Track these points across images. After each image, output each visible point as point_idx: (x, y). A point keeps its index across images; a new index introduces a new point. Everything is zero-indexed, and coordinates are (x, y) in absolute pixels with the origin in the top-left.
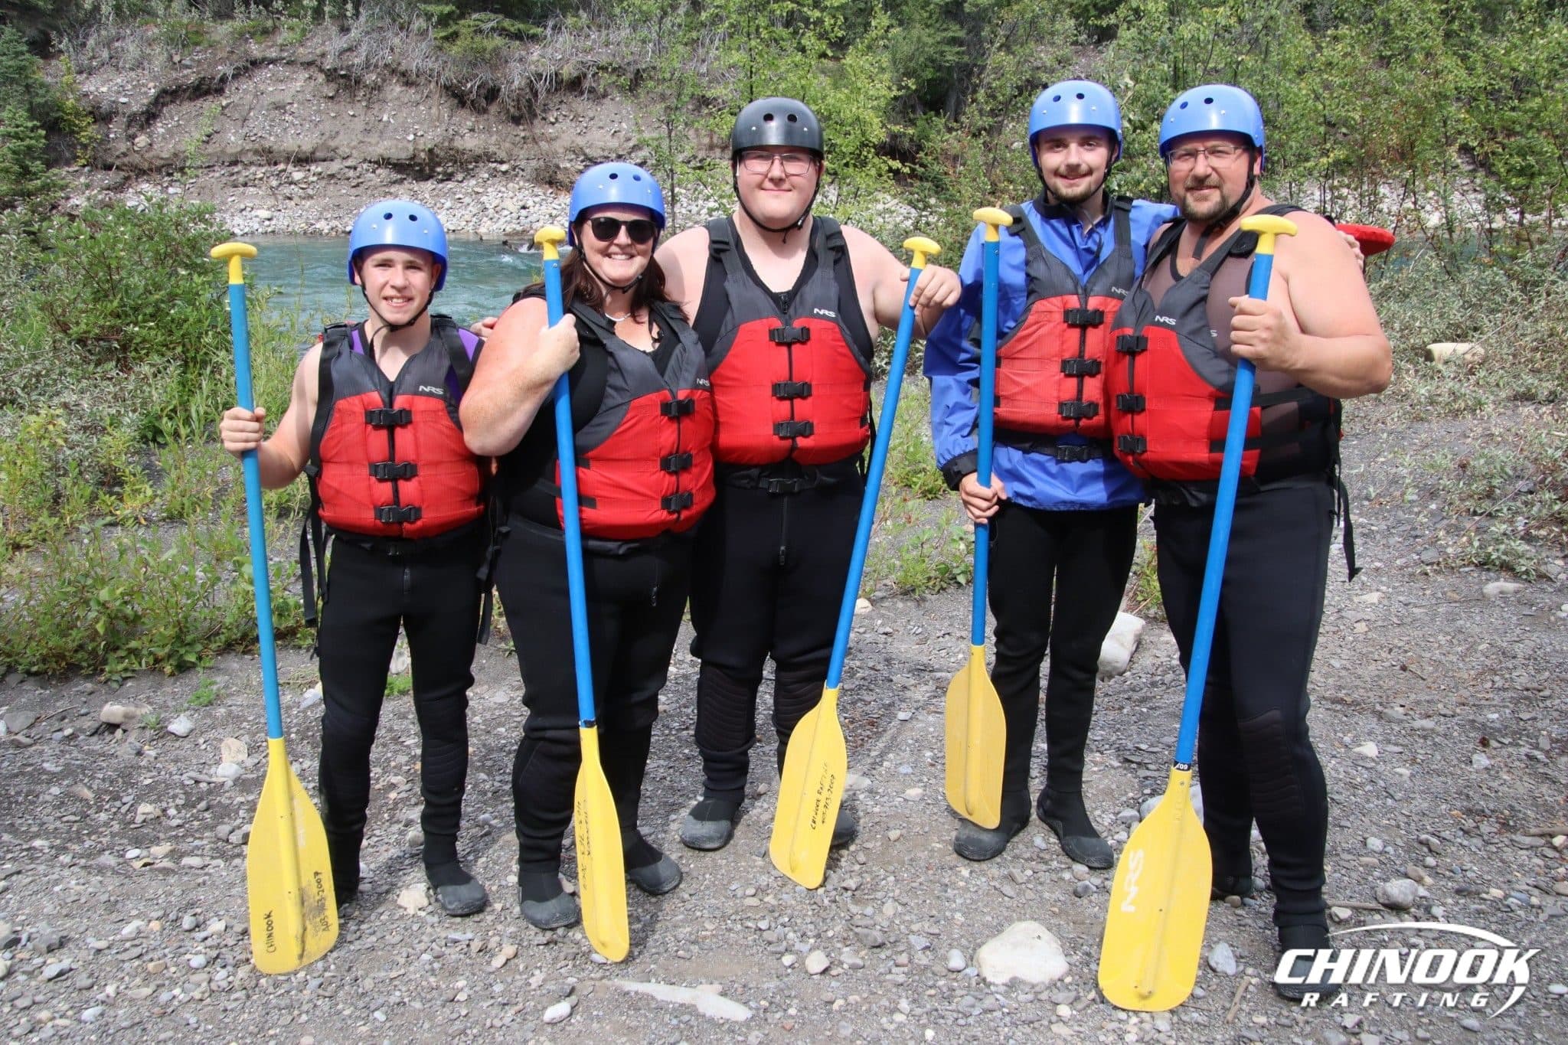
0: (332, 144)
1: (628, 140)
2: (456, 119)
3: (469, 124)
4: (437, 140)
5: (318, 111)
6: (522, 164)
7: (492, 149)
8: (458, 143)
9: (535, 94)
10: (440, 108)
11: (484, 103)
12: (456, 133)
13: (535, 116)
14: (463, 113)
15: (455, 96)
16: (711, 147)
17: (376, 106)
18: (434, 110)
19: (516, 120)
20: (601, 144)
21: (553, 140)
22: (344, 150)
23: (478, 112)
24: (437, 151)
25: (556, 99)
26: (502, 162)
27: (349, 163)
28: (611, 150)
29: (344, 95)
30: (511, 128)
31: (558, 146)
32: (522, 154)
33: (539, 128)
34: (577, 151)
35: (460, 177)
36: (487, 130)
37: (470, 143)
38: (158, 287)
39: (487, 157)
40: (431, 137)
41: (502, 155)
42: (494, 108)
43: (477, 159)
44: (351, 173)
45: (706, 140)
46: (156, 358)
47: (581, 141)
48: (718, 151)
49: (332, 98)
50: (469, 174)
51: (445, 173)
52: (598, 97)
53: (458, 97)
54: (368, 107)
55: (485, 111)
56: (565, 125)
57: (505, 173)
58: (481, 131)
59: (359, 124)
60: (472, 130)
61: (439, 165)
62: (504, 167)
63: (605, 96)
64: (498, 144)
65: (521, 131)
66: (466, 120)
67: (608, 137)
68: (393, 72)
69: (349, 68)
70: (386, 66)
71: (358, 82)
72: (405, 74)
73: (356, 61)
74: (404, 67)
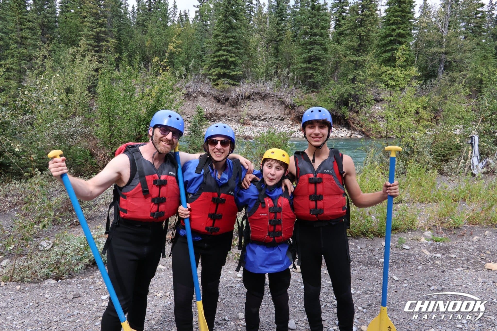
0: (184, 111)
1: (263, 112)
2: (217, 106)
3: (221, 107)
4: (212, 111)
6: (234, 118)
7: (226, 114)
8: (218, 112)
9: (238, 100)
10: (213, 103)
11: (225, 102)
12: (217, 109)
13: (238, 105)
14: (219, 104)
15: (217, 99)
16: (284, 114)
17: (196, 102)
18: (211, 103)
19: (233, 106)
20: (255, 113)
21: (243, 111)
22: (187, 113)
23: (223, 104)
24: (212, 114)
25: (243, 101)
26: (229, 117)
27: (188, 116)
28: (258, 115)
29: (187, 99)
30: (231, 108)
31: (244, 113)
32: (234, 115)
33: (238, 108)
34: (249, 115)
35: (217, 121)
36: (225, 109)
37: (221, 112)
39: (224, 116)
40: (211, 110)
41: (229, 115)
42: (227, 103)
43: (222, 116)
44: (188, 119)
45: (283, 113)
47: (250, 112)
48: (286, 115)
49: (183, 99)
50: (220, 120)
51: (214, 120)
52: (254, 100)
53: (218, 100)
54: (193, 102)
55: (225, 104)
56: (245, 107)
57: (229, 120)
58: (224, 109)
59: (191, 106)
60: (221, 109)
61: (212, 117)
62: (229, 118)
63: (256, 101)
64: (228, 112)
65: (234, 109)
66: (220, 106)
67: (257, 111)
68: (200, 93)
69: (189, 92)
70: (199, 91)
71: (191, 96)
72: (203, 94)
73: (191, 90)
74: (203, 92)
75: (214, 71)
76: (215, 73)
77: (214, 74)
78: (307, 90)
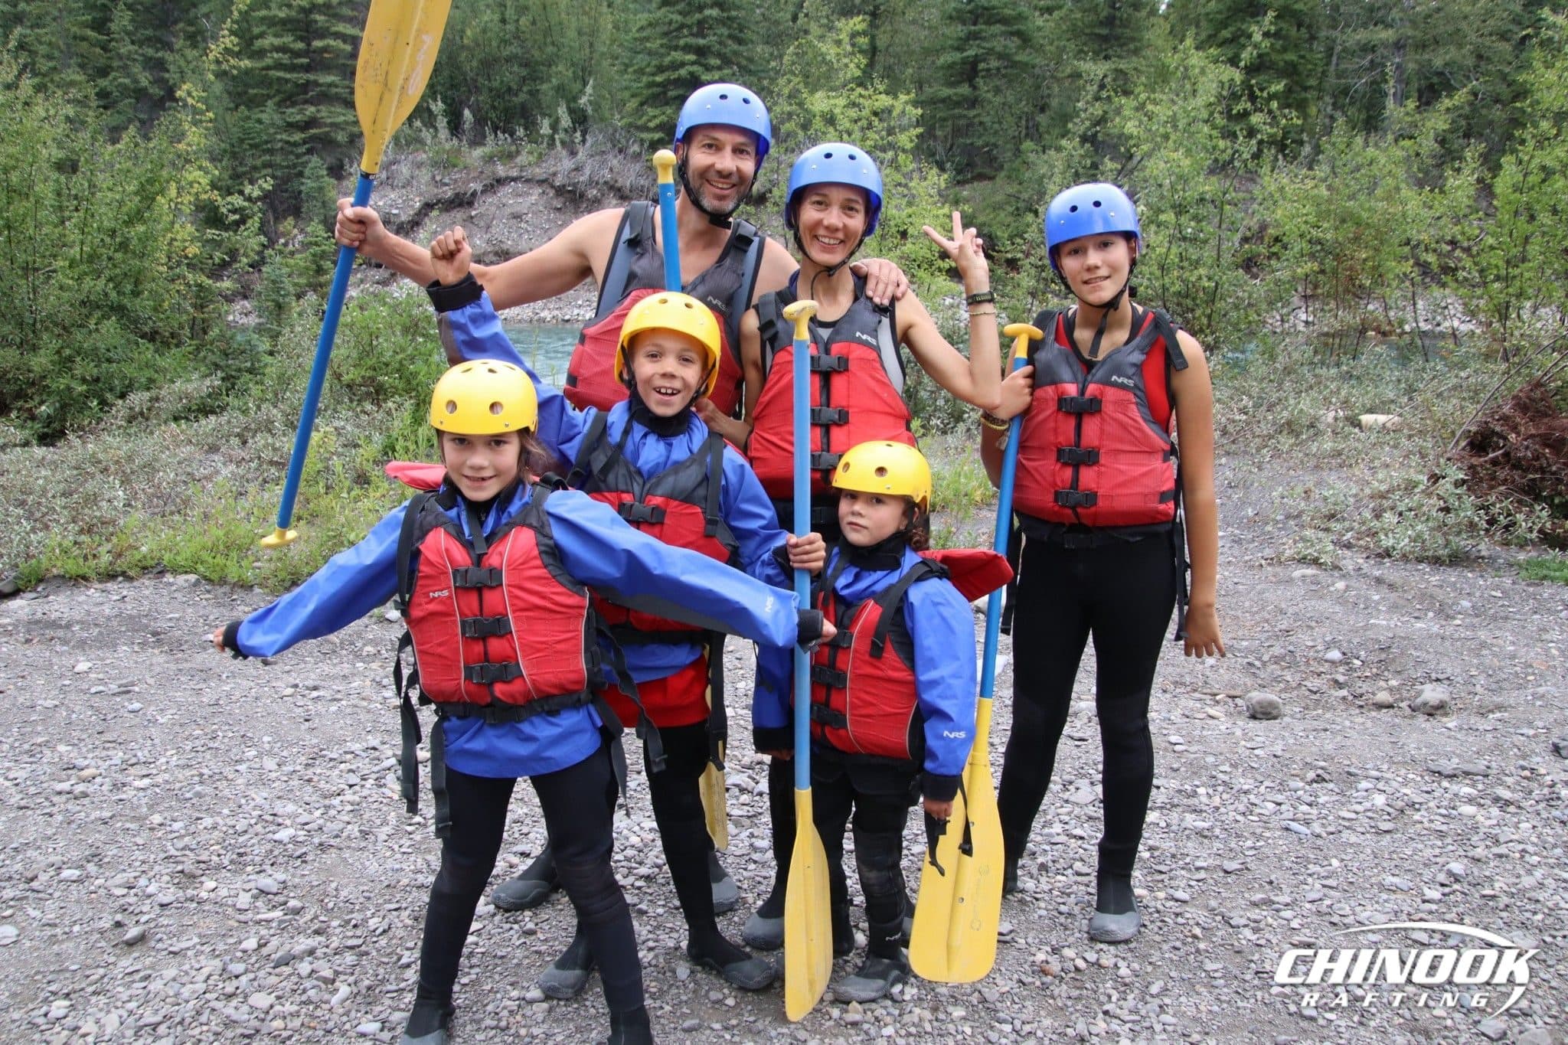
5: (548, 220)
29: (570, 207)
38: (403, 350)
46: (397, 398)
49: (559, 209)
68: (612, 188)
69: (575, 185)
70: (606, 183)
71: (582, 196)
72: (619, 190)
73: (581, 179)
74: (618, 185)
75: (655, 117)
76: (657, 121)
77: (652, 125)
78: (959, 172)
